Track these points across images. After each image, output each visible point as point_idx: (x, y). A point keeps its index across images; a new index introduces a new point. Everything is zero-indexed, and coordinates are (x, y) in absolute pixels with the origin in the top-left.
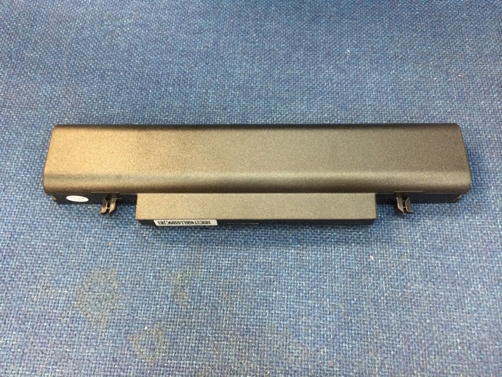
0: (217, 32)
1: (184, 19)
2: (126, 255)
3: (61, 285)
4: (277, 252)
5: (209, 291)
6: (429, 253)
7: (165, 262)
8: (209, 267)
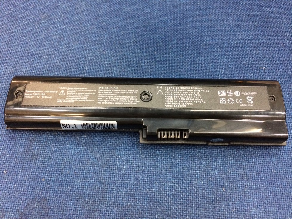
0: (118, 28)
1: (96, 19)
2: (54, 187)
3: (10, 210)
4: (159, 185)
5: (111, 215)
6: (263, 185)
7: (82, 193)
8: (111, 196)
